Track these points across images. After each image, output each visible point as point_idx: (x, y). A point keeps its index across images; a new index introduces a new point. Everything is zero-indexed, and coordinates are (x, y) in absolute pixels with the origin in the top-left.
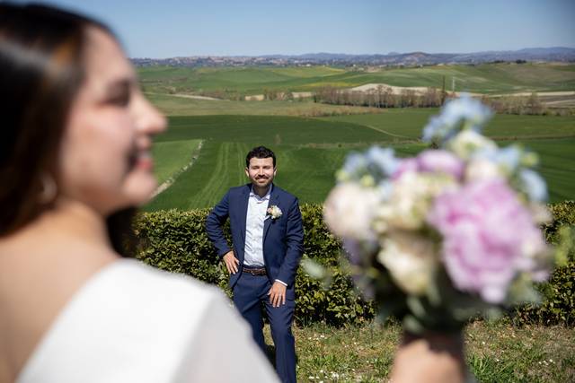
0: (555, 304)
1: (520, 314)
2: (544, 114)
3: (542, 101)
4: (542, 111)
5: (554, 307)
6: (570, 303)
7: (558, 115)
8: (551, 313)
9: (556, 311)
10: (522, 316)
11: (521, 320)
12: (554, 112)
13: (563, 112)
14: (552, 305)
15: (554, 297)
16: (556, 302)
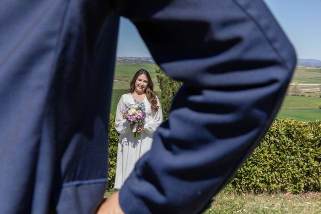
0: (260, 180)
1: (239, 187)
2: (302, 96)
3: (301, 88)
4: (301, 94)
5: (260, 182)
6: (269, 180)
7: (310, 96)
8: (258, 186)
9: (261, 185)
10: (241, 188)
11: (240, 190)
12: (307, 95)
13: (312, 95)
14: (258, 181)
15: (260, 176)
16: (261, 179)
